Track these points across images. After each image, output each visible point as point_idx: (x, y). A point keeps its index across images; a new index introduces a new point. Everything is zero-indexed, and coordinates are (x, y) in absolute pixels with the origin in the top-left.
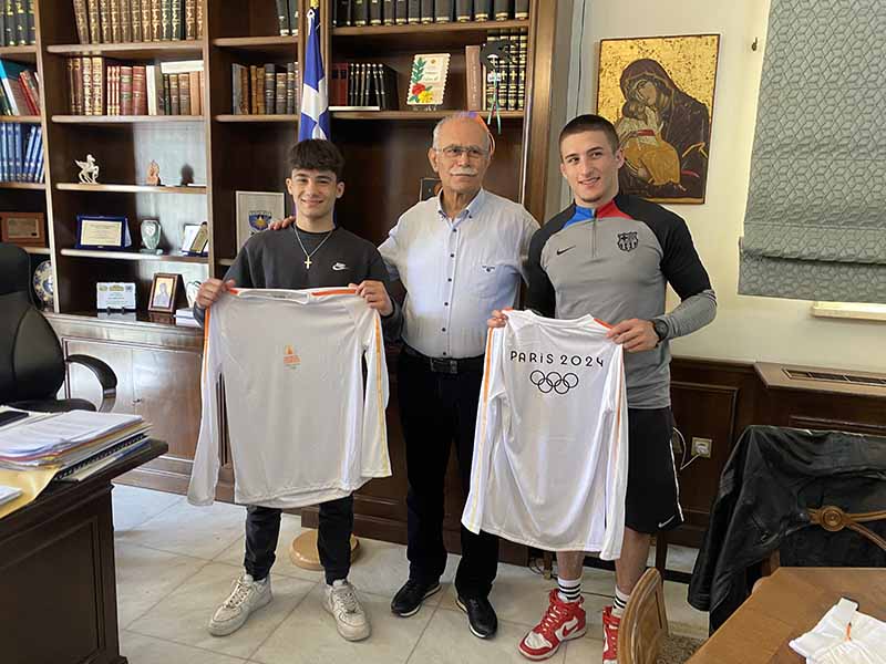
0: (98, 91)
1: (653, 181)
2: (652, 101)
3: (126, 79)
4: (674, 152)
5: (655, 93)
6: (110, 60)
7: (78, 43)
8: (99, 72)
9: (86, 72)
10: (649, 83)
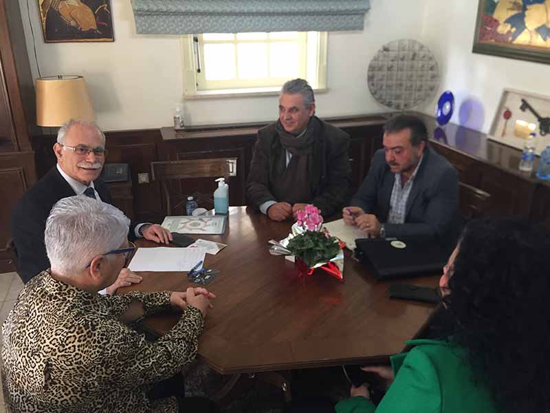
1: (81, 29)
4: (90, 10)
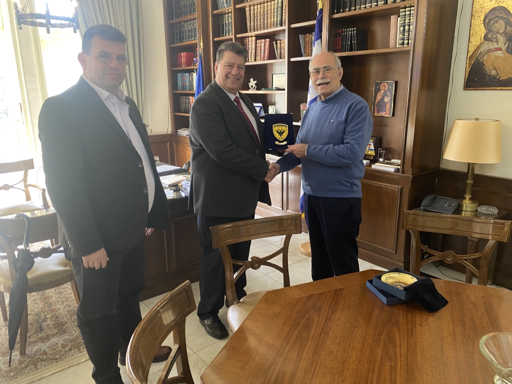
0: (253, 51)
3: (263, 45)
6: (258, 37)
7: (247, 32)
8: (254, 43)
9: (250, 43)
10: (500, 20)
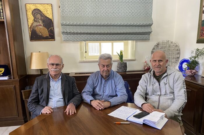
1: (43, 36)
2: (40, 18)
5: (40, 16)
10: (38, 14)
